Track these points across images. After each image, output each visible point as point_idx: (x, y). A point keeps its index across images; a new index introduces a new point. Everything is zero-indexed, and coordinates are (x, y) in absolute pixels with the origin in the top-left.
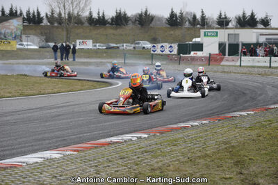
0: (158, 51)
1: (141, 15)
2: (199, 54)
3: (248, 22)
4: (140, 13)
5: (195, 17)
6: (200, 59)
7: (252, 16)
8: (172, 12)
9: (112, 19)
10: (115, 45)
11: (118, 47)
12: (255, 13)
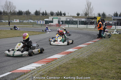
0: (39, 23)
1: (26, 12)
2: (52, 24)
3: (60, 14)
4: (26, 11)
5: (43, 12)
6: (54, 25)
7: (61, 12)
8: (36, 11)
9: (18, 13)
10: (21, 21)
11: (23, 22)
12: (61, 11)
